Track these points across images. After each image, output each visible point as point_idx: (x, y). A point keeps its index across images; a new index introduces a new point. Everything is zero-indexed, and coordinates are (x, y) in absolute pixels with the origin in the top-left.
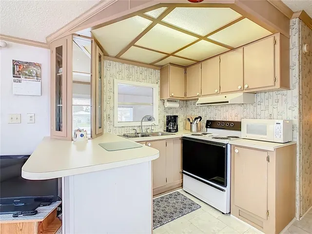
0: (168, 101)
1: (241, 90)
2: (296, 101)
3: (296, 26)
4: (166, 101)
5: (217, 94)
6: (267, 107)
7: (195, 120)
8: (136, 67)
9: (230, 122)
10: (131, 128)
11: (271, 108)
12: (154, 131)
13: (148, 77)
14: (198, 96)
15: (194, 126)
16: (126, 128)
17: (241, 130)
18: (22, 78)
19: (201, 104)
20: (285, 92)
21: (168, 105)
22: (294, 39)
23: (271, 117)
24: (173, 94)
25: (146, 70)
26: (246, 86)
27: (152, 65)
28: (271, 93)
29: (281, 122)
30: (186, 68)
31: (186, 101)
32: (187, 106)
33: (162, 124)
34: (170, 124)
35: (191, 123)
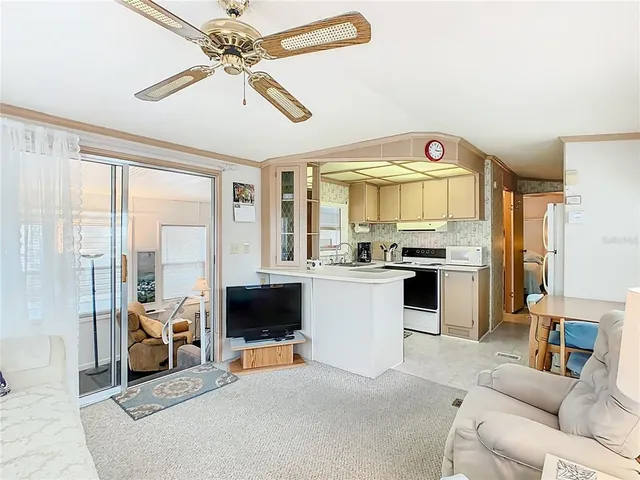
0: (360, 225)
1: (445, 219)
2: (489, 230)
3: (489, 166)
4: (357, 225)
5: (420, 220)
6: (466, 236)
7: (391, 247)
9: (431, 249)
11: (469, 235)
12: (347, 261)
13: (338, 196)
14: (397, 221)
15: (389, 255)
17: (445, 258)
18: (241, 203)
19: (404, 230)
20: (481, 222)
21: (359, 229)
22: (488, 177)
23: (469, 244)
24: (369, 218)
26: (451, 216)
29: (480, 248)
30: (379, 186)
31: (372, 225)
32: (372, 231)
33: (351, 253)
34: (363, 253)
35: (386, 251)
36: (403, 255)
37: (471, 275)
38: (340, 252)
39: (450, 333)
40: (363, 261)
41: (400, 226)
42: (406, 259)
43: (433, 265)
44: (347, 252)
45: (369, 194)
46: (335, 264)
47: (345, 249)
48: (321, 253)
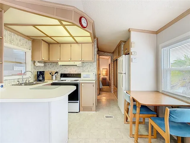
0: (38, 62)
1: (81, 61)
2: (96, 66)
4: (36, 62)
5: (69, 61)
6: (87, 68)
7: (55, 73)
8: (16, 35)
9: (74, 74)
10: (13, 81)
11: (89, 68)
12: (30, 82)
13: (24, 45)
14: (58, 61)
15: (54, 77)
16: (9, 81)
17: (81, 77)
19: (62, 65)
21: (38, 64)
24: (43, 58)
25: (23, 39)
26: (83, 59)
27: (28, 37)
28: (89, 63)
29: (94, 73)
30: (49, 44)
31: (45, 63)
32: (45, 66)
33: (32, 77)
34: (40, 76)
35: (52, 75)
36: (61, 77)
37: (92, 84)
38: (24, 77)
39: (84, 110)
40: (40, 81)
41: (60, 63)
42: (62, 79)
43: (75, 81)
44: (30, 76)
45: (44, 48)
46: (21, 84)
47: (29, 75)
48: (4, 78)
